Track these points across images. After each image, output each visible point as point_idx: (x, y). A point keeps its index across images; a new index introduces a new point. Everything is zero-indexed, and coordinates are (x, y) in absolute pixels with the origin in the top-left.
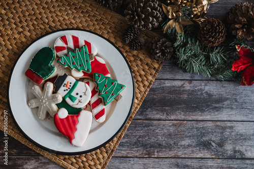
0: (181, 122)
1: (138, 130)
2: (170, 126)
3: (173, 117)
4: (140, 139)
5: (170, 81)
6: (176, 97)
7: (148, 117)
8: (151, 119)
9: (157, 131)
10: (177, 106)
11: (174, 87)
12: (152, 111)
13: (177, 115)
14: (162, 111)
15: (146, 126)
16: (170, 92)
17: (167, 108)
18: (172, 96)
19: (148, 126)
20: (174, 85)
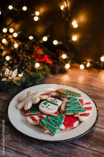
0: (101, 154)
1: (63, 148)
2: (90, 154)
3: (94, 149)
4: (62, 154)
5: (99, 128)
6: (102, 138)
7: (74, 142)
8: (76, 145)
9: (78, 153)
10: (101, 144)
11: (101, 132)
12: (79, 140)
13: (98, 149)
14: (87, 143)
15: (70, 147)
16: (98, 134)
17: (91, 142)
18: (98, 136)
19: (72, 148)
20: (102, 131)
